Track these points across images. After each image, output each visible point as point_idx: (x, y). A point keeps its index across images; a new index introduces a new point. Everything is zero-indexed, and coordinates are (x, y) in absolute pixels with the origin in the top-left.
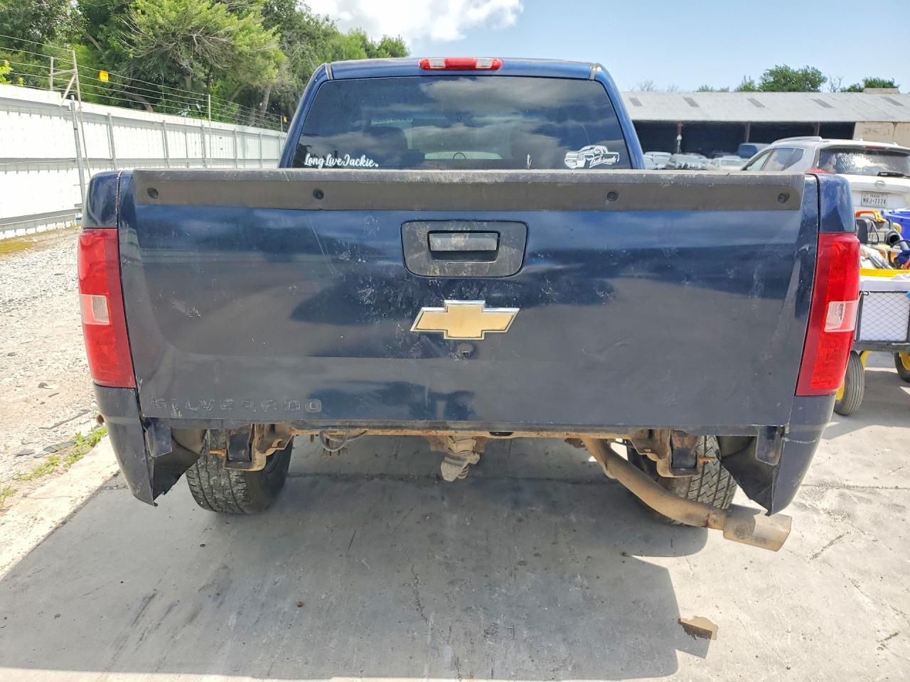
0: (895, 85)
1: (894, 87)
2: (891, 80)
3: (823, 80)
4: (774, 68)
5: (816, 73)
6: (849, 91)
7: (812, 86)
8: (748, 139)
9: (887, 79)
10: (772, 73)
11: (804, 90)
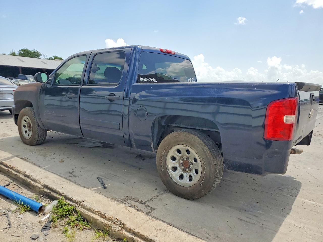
0: (62, 59)
1: (62, 60)
2: (61, 57)
3: (41, 55)
4: (23, 49)
5: (38, 52)
6: (49, 59)
7: (37, 57)
8: (21, 73)
9: (60, 57)
10: (22, 50)
11: (34, 57)
